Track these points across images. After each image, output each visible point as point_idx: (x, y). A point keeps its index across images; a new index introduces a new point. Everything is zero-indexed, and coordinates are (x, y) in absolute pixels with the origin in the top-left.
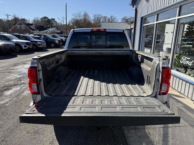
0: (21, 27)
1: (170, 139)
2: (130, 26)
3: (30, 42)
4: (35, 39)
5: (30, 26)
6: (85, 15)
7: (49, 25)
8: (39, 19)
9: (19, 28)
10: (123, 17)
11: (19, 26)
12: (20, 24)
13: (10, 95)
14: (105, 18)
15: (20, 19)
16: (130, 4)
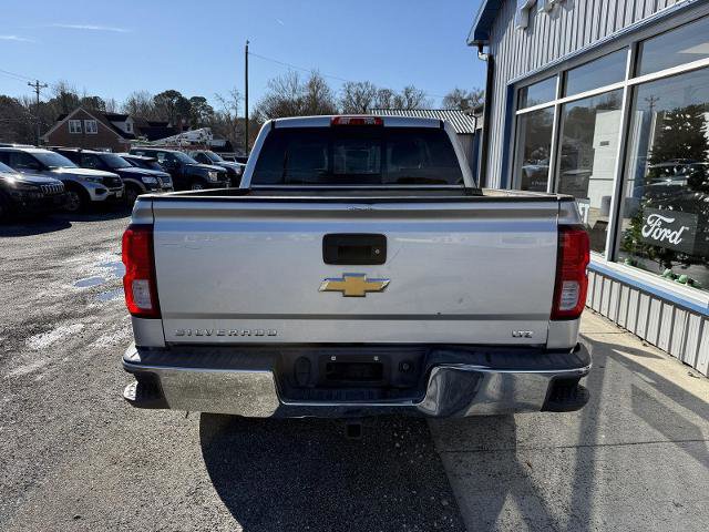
0: (83, 124)
1: (600, 481)
2: (474, 122)
3: (117, 178)
4: (135, 166)
5: (117, 124)
6: (315, 85)
7: (183, 121)
8: (150, 99)
9: (78, 129)
10: (450, 91)
11: (76, 124)
12: (81, 116)
13: (50, 348)
14: (386, 94)
15: (80, 98)
16: (469, 42)
